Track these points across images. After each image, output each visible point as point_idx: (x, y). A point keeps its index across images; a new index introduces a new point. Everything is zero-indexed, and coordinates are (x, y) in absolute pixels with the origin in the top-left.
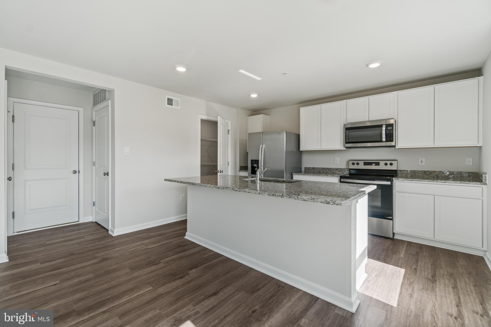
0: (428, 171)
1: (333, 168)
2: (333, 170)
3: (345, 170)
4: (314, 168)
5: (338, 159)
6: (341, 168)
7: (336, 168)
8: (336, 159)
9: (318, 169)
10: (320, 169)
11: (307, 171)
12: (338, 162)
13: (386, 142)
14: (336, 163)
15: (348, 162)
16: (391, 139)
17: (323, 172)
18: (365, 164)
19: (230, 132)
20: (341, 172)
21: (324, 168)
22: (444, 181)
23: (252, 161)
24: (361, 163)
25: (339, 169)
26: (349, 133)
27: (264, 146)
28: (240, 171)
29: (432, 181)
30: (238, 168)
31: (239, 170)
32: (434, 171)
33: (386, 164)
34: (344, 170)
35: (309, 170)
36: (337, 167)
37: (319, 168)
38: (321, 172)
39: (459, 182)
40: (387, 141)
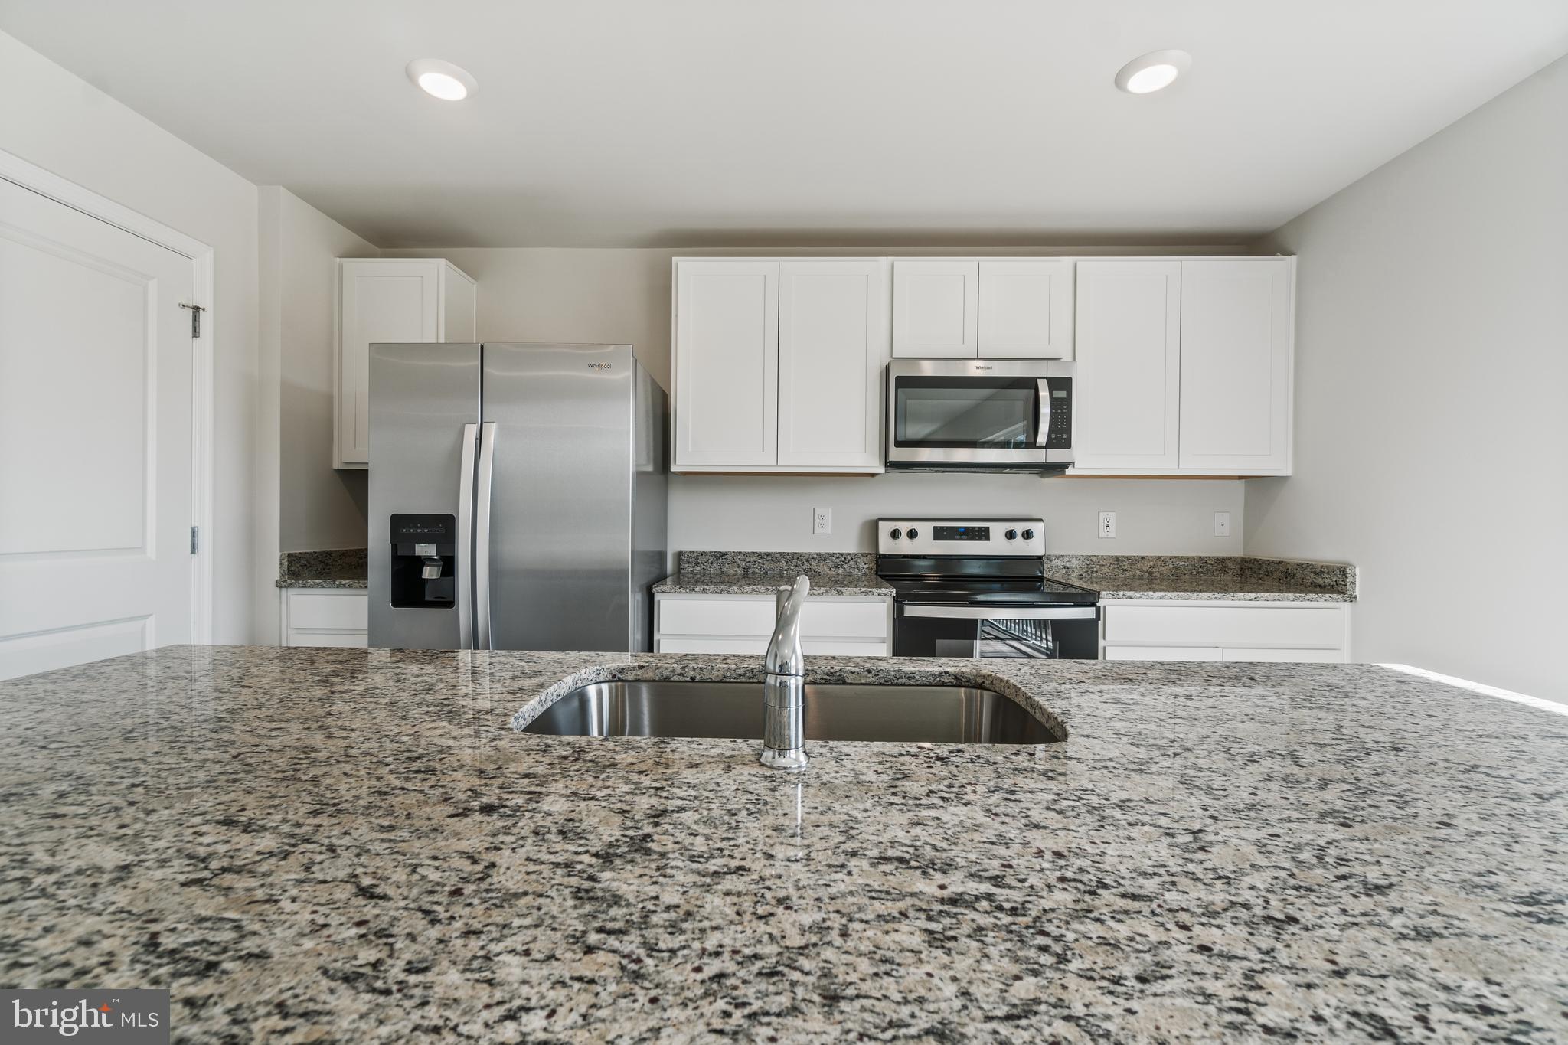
0: (1127, 558)
1: (810, 554)
2: (808, 561)
3: (856, 562)
4: (724, 554)
5: (828, 514)
6: (842, 554)
7: (820, 555)
8: (818, 512)
9: (741, 557)
10: (752, 560)
11: (687, 568)
12: (828, 529)
13: (1045, 447)
14: (818, 530)
15: (873, 527)
16: (1065, 436)
17: (766, 573)
18: (940, 534)
19: (205, 319)
20: (840, 571)
21: (768, 554)
22: (1253, 595)
23: (399, 522)
24: (926, 530)
25: (833, 555)
26: (909, 402)
27: (491, 432)
28: (290, 586)
29: (1220, 595)
30: (273, 569)
31: (277, 577)
32: (1143, 558)
33: (1011, 535)
34: (852, 563)
35: (697, 564)
36: (823, 550)
37: (747, 554)
38: (754, 573)
39: (1291, 596)
40: (1051, 444)
